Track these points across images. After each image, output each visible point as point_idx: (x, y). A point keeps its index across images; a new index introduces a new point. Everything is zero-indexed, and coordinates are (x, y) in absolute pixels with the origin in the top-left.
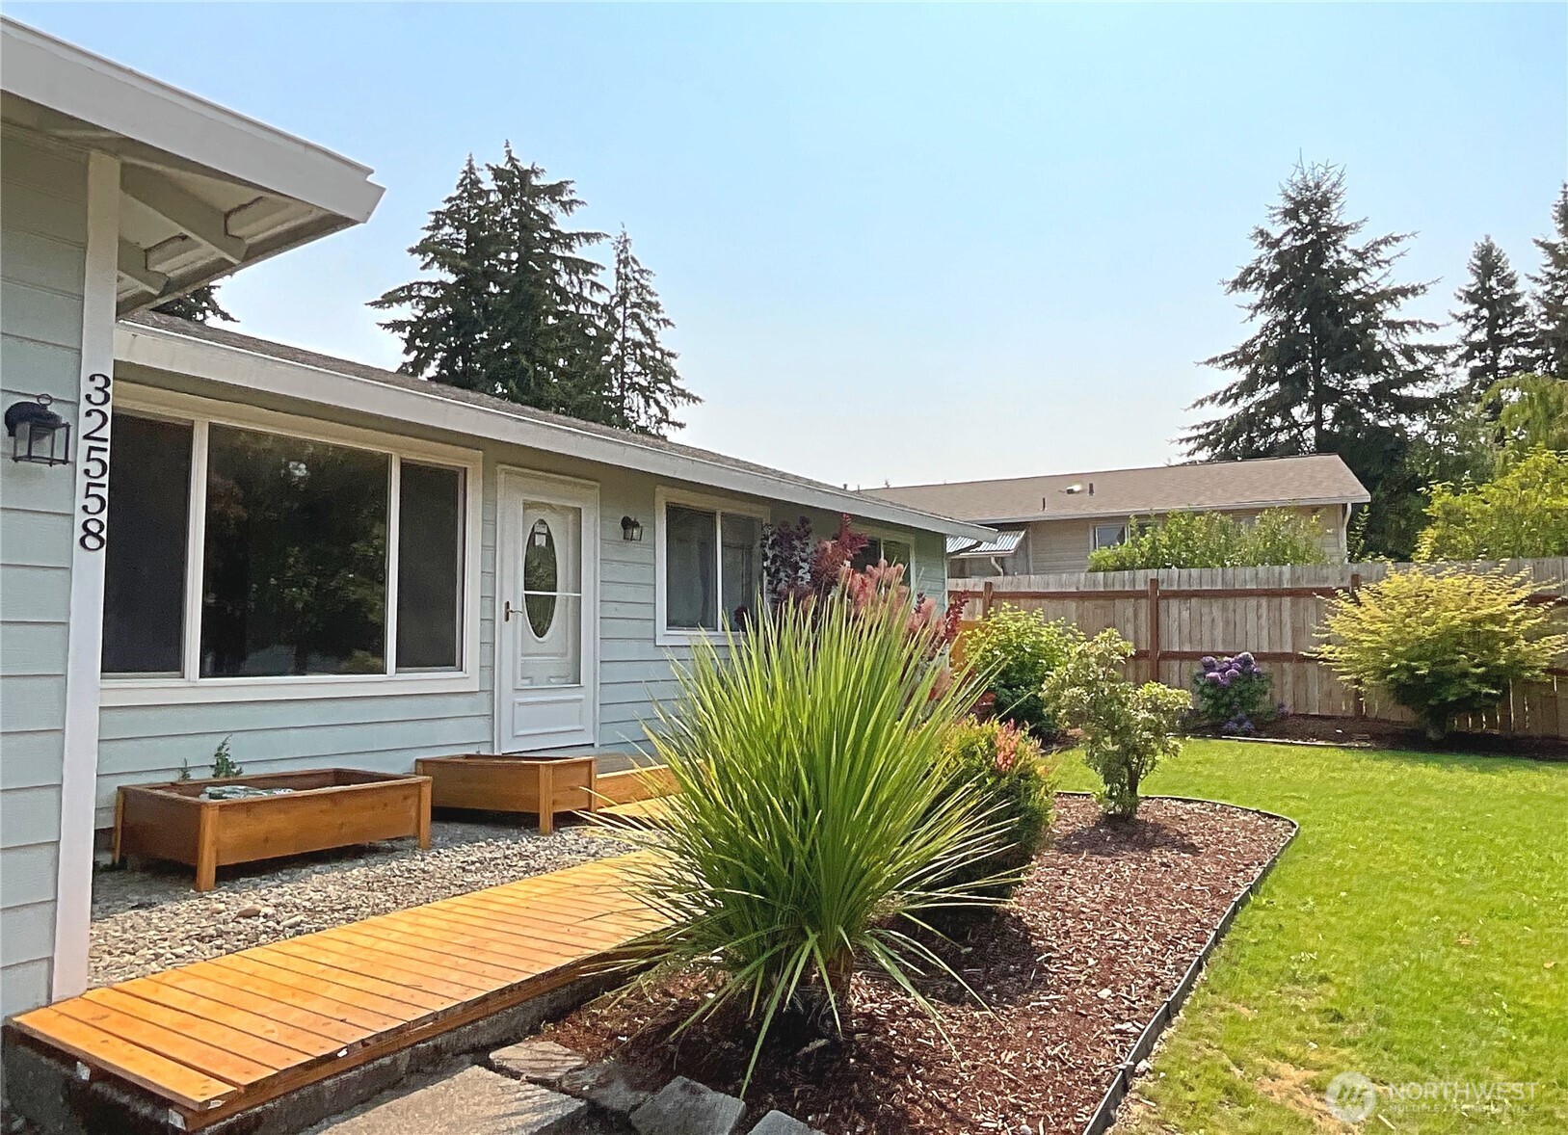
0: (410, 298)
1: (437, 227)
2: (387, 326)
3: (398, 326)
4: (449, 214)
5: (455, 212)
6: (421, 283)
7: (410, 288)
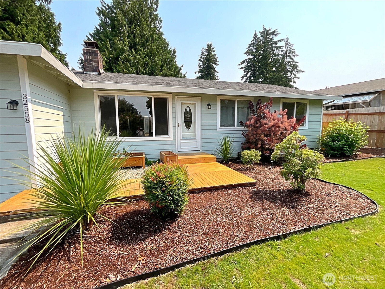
0: (244, 62)
1: (249, 47)
2: (240, 68)
3: (242, 68)
4: (251, 44)
5: (252, 43)
6: (246, 59)
7: (245, 60)
